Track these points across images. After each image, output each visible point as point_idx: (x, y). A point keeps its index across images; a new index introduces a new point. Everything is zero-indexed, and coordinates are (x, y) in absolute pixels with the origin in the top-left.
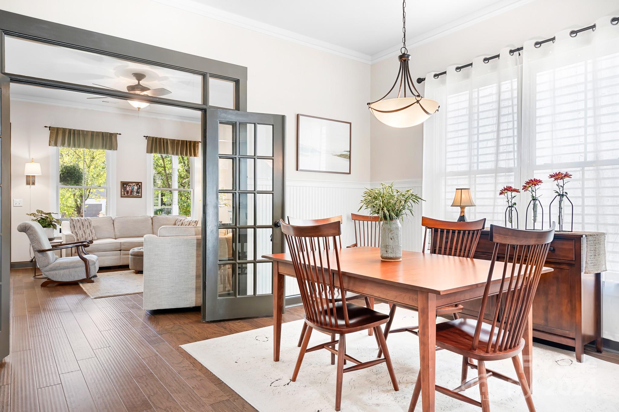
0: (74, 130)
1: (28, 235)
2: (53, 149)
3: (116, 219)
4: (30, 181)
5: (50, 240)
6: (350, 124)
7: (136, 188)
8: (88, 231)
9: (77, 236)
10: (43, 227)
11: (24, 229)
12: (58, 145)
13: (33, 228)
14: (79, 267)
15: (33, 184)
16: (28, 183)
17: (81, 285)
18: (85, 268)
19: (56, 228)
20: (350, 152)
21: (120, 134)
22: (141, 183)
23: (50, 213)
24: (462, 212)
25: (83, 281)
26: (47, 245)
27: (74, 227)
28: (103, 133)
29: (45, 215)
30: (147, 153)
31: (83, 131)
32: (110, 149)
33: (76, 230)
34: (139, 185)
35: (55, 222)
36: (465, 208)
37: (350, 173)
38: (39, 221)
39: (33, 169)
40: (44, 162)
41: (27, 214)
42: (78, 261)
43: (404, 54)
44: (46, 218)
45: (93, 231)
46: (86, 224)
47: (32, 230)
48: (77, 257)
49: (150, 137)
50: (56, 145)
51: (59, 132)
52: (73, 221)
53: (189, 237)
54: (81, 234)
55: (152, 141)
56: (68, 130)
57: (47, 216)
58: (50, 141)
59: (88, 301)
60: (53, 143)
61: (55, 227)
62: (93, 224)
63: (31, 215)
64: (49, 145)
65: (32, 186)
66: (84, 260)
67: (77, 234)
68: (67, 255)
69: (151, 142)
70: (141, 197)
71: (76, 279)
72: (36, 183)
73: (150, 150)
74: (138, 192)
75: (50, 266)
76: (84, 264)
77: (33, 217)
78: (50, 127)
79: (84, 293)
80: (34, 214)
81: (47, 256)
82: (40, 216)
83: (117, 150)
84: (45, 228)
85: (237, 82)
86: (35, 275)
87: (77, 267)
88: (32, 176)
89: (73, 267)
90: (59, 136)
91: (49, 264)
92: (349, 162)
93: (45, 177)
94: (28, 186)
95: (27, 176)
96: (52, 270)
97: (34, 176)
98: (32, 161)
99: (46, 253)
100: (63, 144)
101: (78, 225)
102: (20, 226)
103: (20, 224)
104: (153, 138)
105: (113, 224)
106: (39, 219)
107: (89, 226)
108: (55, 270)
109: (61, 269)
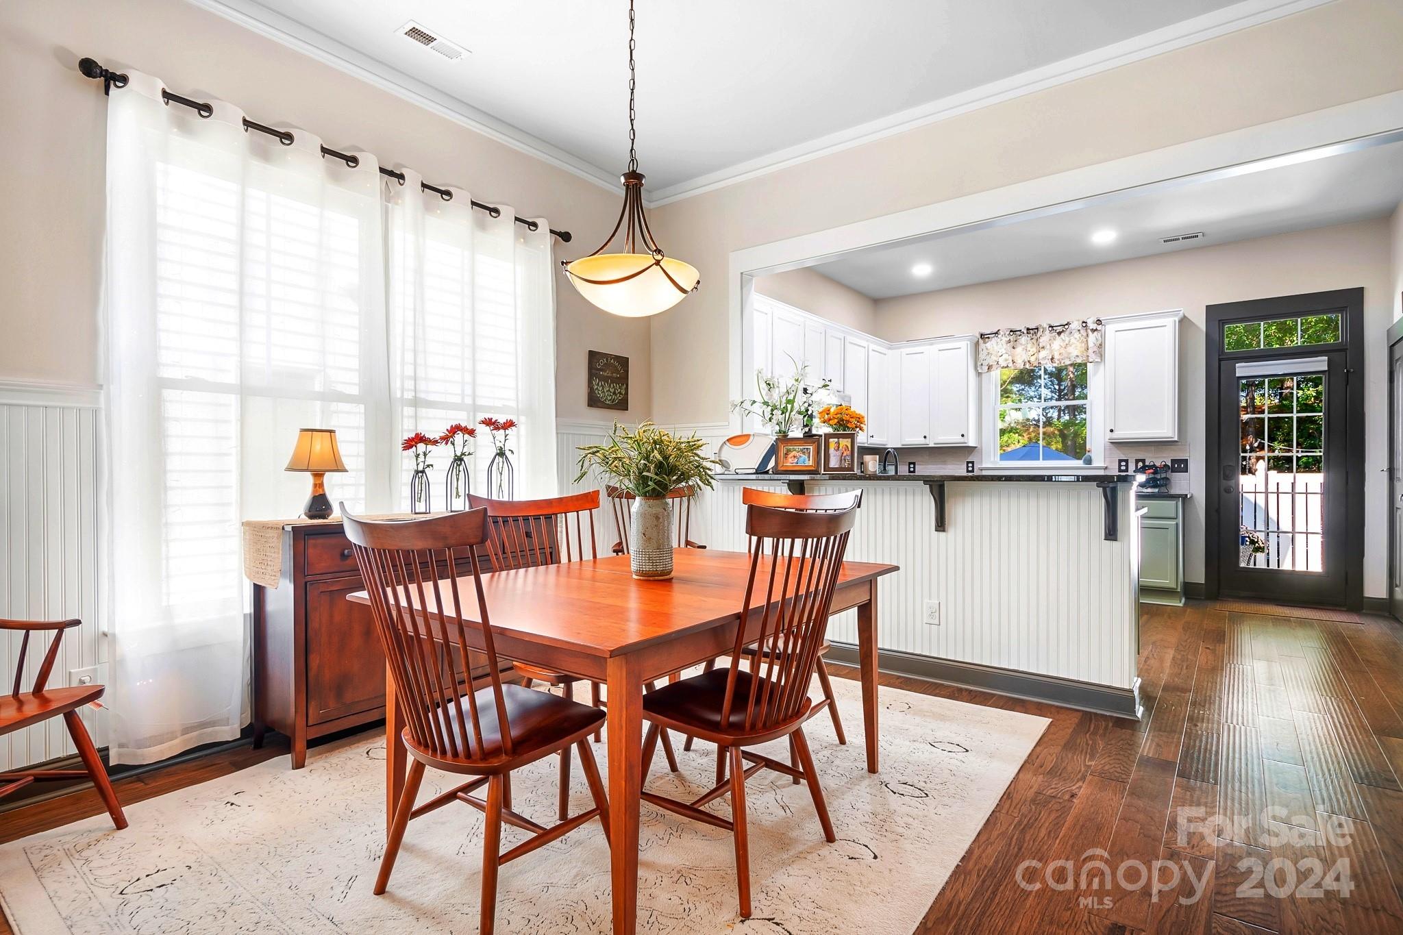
24: (319, 485)
36: (324, 474)
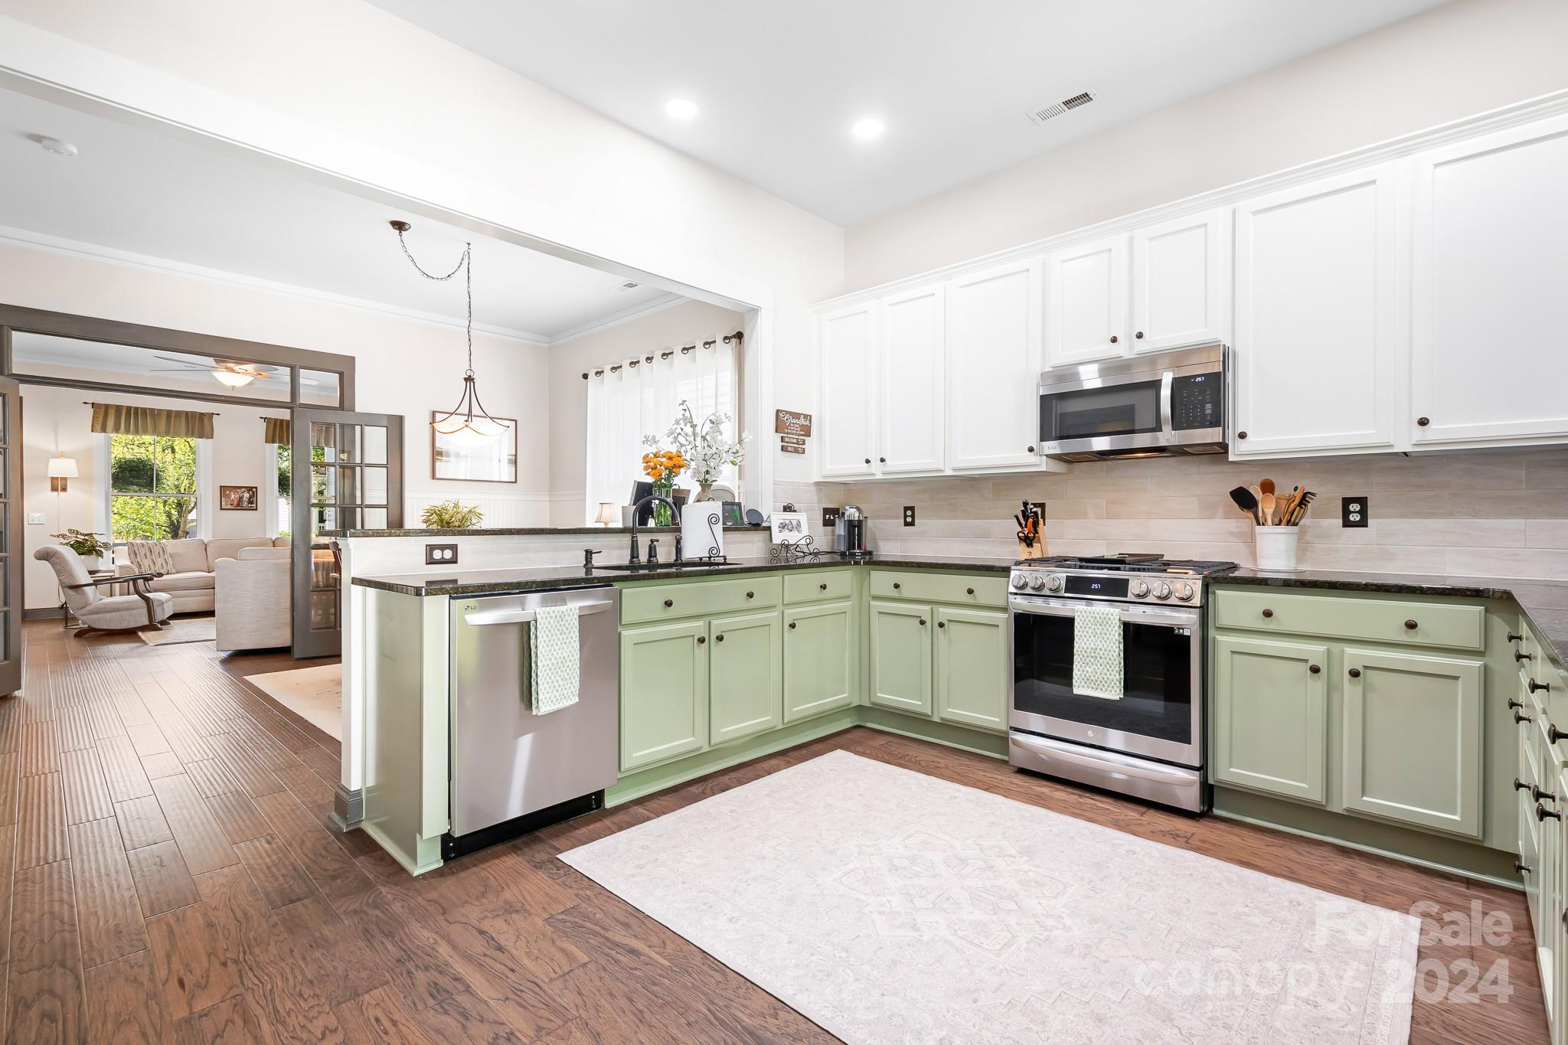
0: (136, 409)
1: (52, 565)
2: (99, 437)
3: (210, 542)
4: (59, 485)
5: (91, 573)
6: (516, 421)
7: (247, 495)
8: (160, 561)
9: (141, 568)
10: (79, 554)
11: (45, 556)
12: (107, 430)
13: (61, 554)
14: (137, 608)
15: (64, 489)
16: (54, 489)
17: (140, 634)
18: (146, 610)
19: (102, 556)
20: (516, 455)
21: (218, 414)
22: (256, 488)
23: (91, 534)
25: (144, 629)
26: (84, 578)
27: (136, 554)
28: (187, 413)
29: (83, 537)
30: (266, 442)
31: (152, 410)
32: (201, 437)
33: (139, 559)
34: (252, 491)
35: (100, 546)
37: (516, 482)
38: (72, 546)
39: (60, 467)
40: (83, 457)
41: (52, 536)
42: (136, 601)
43: (470, 376)
44: (84, 541)
45: (170, 561)
46: (156, 550)
47: (59, 558)
48: (136, 597)
49: (270, 418)
50: (104, 430)
51: (110, 411)
52: (133, 546)
53: (280, 561)
54: (147, 566)
55: (275, 424)
56: (125, 408)
57: (86, 537)
58: (93, 425)
59: (143, 649)
60: (98, 427)
61: (100, 554)
62: (169, 550)
63: (58, 536)
64: (92, 431)
65: (63, 494)
66: (147, 600)
67: (140, 565)
68: (121, 594)
69: (272, 426)
70: (256, 509)
71: (133, 625)
72: (68, 489)
73: (270, 439)
74: (250, 502)
75: (89, 608)
76: (145, 605)
77: (62, 540)
78: (93, 404)
79: (144, 641)
80: (63, 536)
81: (84, 594)
82: (74, 539)
83: (212, 438)
84: (83, 557)
85: (341, 374)
86: (66, 624)
87: (134, 609)
88: (61, 478)
89: (127, 609)
90: (109, 417)
91: (87, 605)
92: (514, 469)
93: (85, 478)
94: (55, 493)
95: (53, 478)
96: (92, 613)
97: (65, 479)
98: (62, 455)
99: (83, 590)
100: (117, 429)
101: (142, 551)
102: (38, 551)
103: (37, 549)
104: (276, 420)
105: (206, 549)
106: (72, 543)
107: (161, 553)
108: (97, 613)
109: (107, 612)
